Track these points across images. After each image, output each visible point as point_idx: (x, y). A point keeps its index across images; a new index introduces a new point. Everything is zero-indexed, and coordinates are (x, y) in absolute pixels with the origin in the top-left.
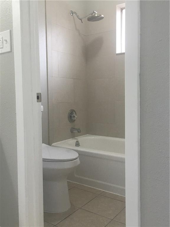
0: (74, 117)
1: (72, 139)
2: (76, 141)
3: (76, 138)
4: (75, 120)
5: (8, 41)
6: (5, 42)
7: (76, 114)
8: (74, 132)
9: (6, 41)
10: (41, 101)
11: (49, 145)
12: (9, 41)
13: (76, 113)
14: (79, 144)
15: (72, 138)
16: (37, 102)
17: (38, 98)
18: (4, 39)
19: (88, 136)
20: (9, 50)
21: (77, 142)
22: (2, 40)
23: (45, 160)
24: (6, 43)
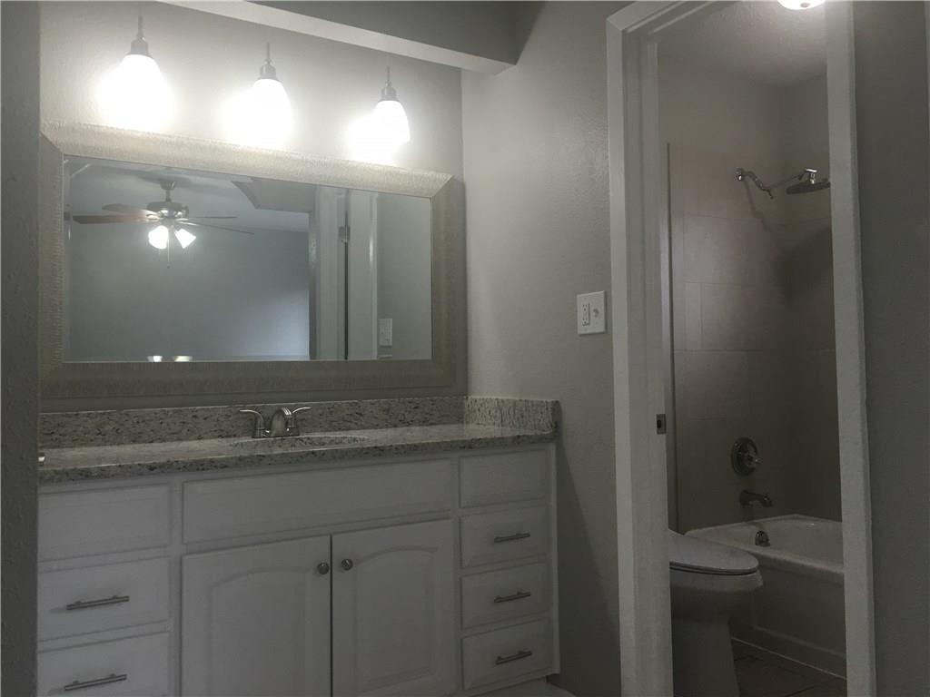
0: (751, 459)
1: (744, 523)
2: (757, 529)
3: (756, 521)
4: (753, 469)
5: (599, 310)
6: (593, 314)
7: (756, 451)
8: (751, 505)
9: (596, 311)
10: (665, 432)
11: (678, 531)
12: (601, 310)
13: (755, 448)
14: (767, 540)
15: (746, 521)
16: (658, 433)
17: (659, 425)
18: (592, 309)
19: (798, 518)
20: (602, 329)
21: (761, 533)
22: (587, 310)
23: (674, 567)
24: (596, 316)
